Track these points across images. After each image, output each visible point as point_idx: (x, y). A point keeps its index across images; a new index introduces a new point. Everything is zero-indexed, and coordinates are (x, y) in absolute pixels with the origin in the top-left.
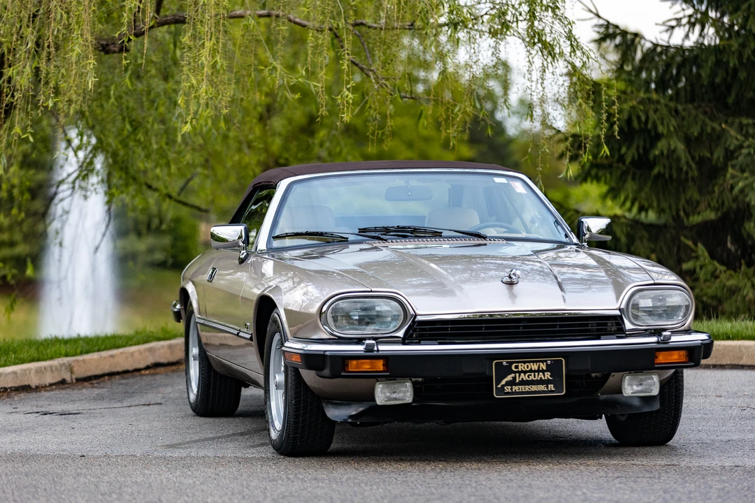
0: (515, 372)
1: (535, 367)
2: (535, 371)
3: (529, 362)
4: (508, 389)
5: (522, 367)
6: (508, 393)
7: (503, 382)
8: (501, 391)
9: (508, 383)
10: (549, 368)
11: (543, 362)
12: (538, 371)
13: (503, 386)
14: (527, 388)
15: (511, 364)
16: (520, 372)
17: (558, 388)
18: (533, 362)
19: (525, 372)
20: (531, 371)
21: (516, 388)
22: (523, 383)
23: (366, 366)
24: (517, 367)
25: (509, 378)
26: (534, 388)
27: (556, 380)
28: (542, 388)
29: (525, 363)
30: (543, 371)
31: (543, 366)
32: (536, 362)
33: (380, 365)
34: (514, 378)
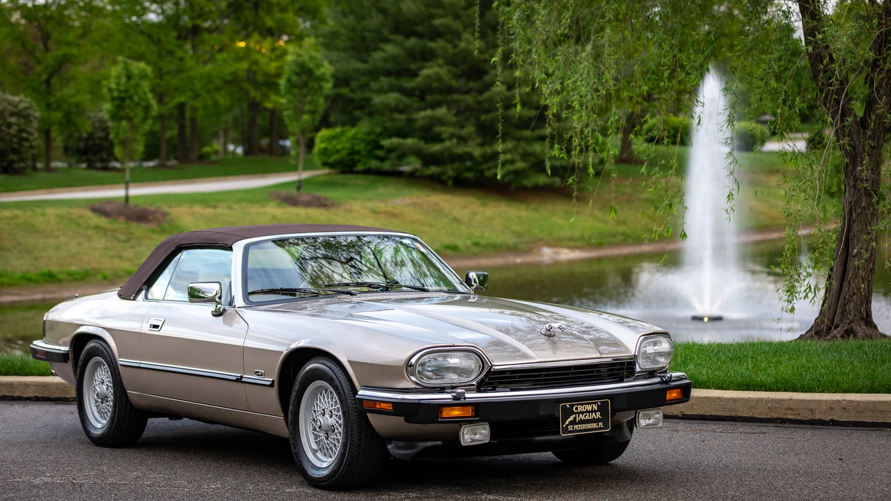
0: (575, 413)
1: (589, 408)
2: (589, 412)
3: (585, 404)
4: (570, 428)
5: (581, 408)
6: (571, 432)
7: (567, 422)
8: (566, 430)
9: (571, 423)
10: (600, 409)
11: (595, 403)
12: (592, 411)
13: (567, 425)
14: (583, 426)
15: (572, 406)
16: (579, 413)
17: (606, 426)
18: (588, 404)
19: (582, 413)
20: (587, 412)
21: (576, 427)
22: (582, 422)
23: (456, 412)
24: (577, 409)
25: (571, 418)
26: (589, 426)
27: (604, 419)
28: (594, 425)
29: (582, 404)
30: (595, 412)
31: (595, 407)
32: (590, 403)
33: (469, 412)
34: (575, 418)
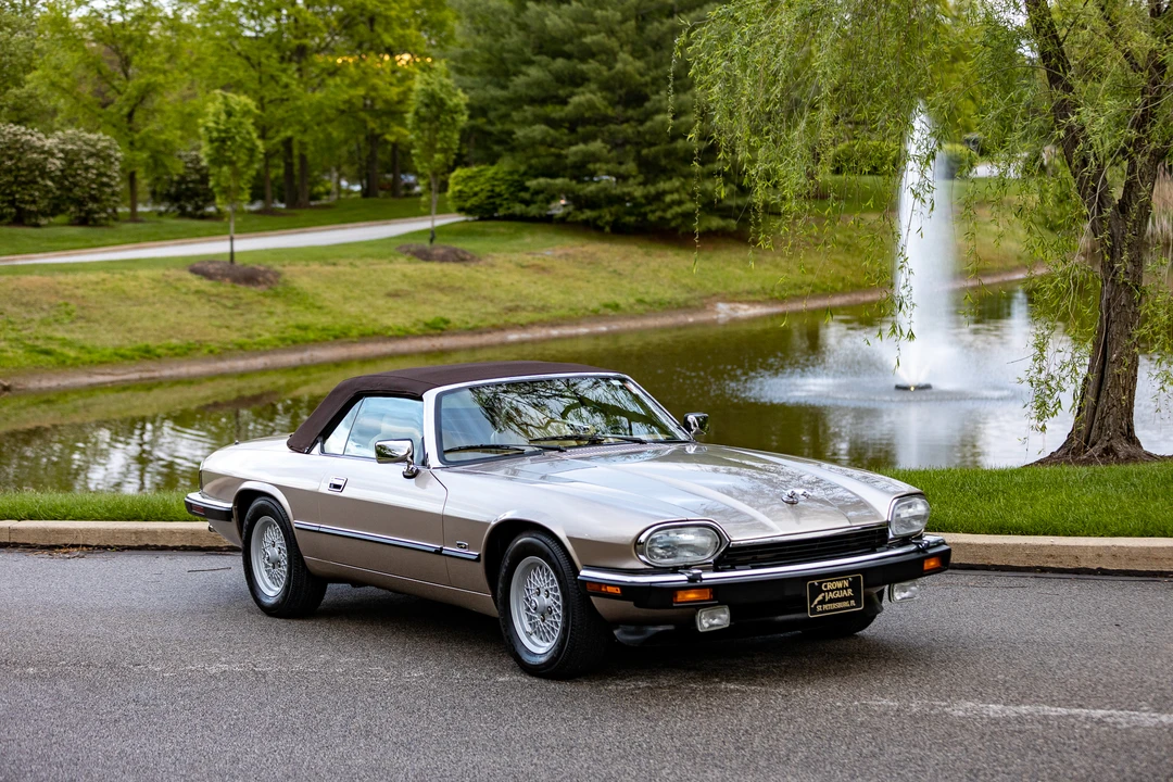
0: (824, 592)
1: (840, 585)
2: (840, 589)
3: (835, 581)
4: (819, 608)
5: (830, 586)
6: (820, 612)
7: (816, 602)
8: (814, 611)
9: (820, 603)
10: (851, 585)
11: (846, 579)
12: (843, 589)
13: (816, 606)
14: (834, 606)
15: (820, 584)
16: (828, 592)
17: (858, 605)
18: (838, 580)
19: (832, 591)
20: (837, 589)
21: (825, 607)
22: (832, 601)
23: (693, 596)
24: (826, 586)
25: (820, 597)
26: (840, 605)
27: (856, 597)
28: (846, 604)
29: (831, 581)
30: (846, 588)
31: (846, 584)
32: (841, 580)
33: (707, 595)
34: (824, 597)
